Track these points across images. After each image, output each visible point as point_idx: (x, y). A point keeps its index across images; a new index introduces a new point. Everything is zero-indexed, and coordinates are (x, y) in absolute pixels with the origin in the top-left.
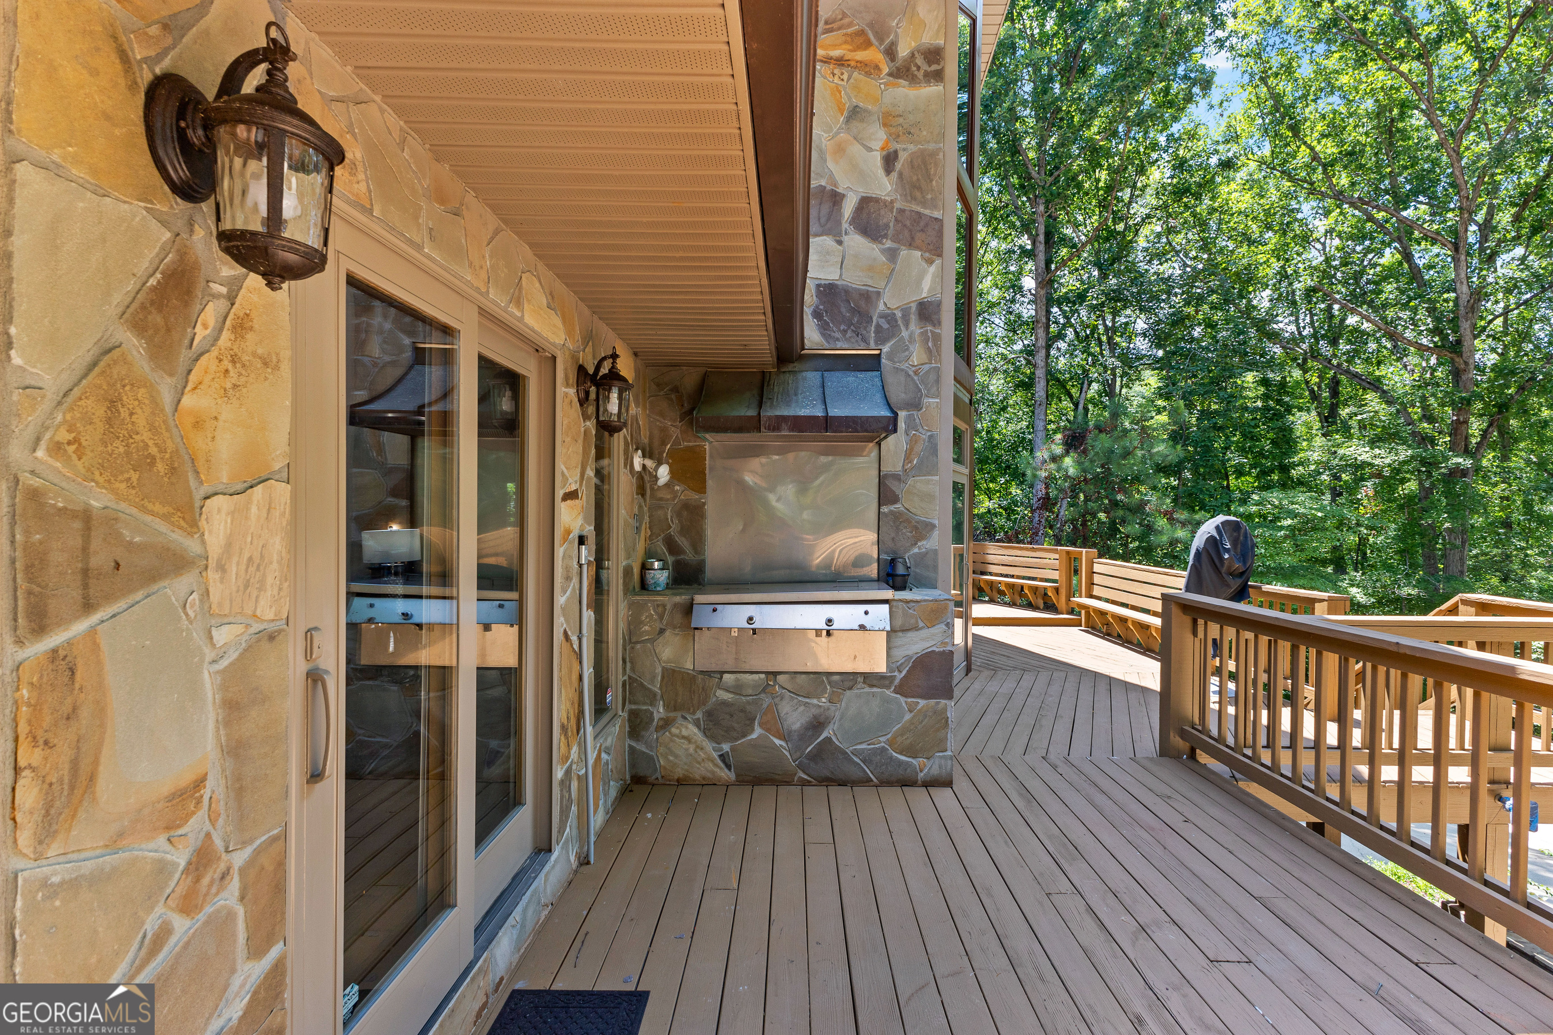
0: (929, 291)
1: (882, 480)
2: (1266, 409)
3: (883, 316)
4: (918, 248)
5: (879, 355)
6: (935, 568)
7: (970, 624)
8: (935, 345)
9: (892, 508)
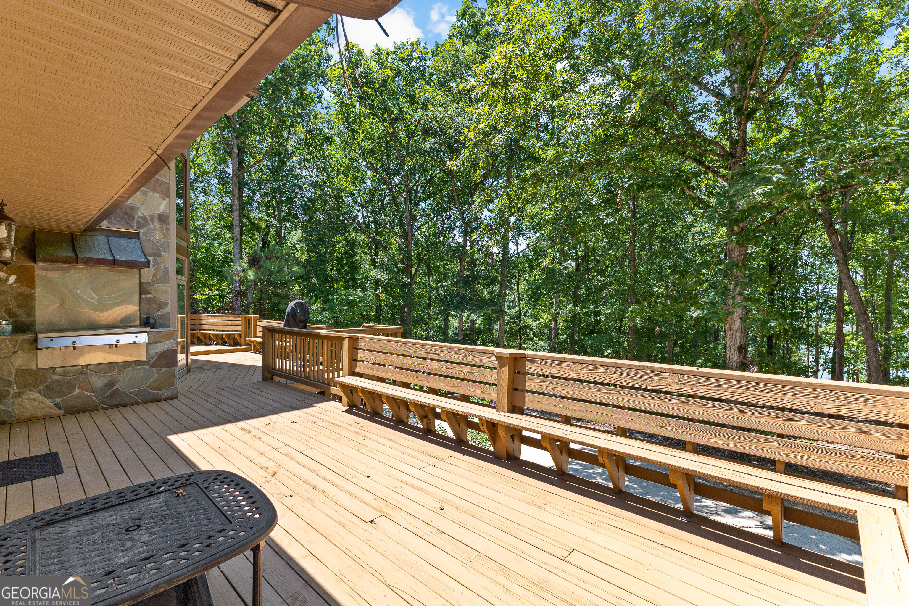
0: (164, 210)
1: (141, 285)
2: (346, 252)
3: (139, 217)
4: (158, 193)
5: (139, 233)
6: (169, 320)
7: (189, 355)
8: (167, 232)
9: (147, 296)
